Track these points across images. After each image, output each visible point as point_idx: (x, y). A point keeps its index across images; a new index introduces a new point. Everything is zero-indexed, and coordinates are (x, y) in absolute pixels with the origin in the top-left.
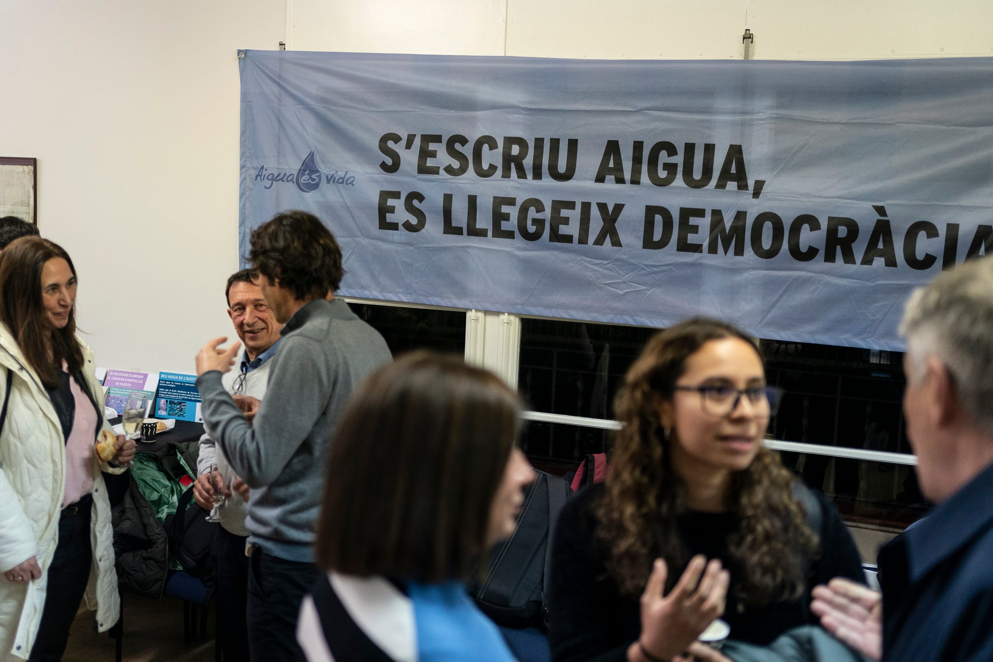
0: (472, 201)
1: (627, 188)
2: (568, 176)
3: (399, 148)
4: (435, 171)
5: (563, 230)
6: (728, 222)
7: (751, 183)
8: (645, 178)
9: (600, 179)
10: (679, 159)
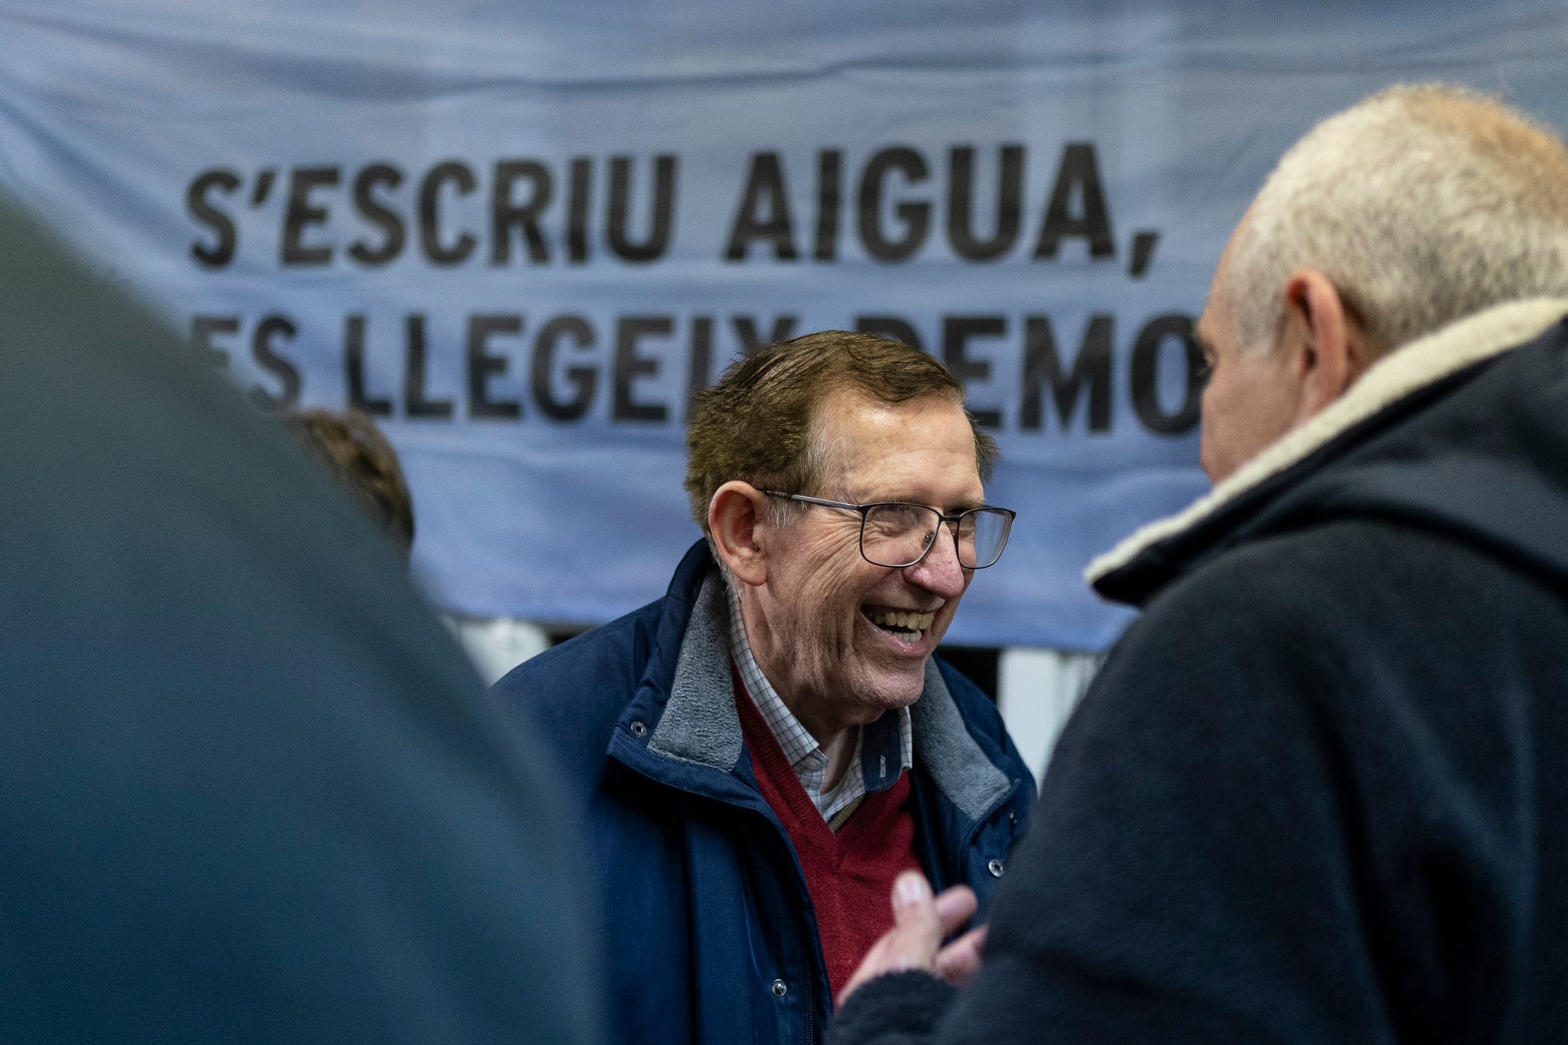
0: (416, 331)
1: (802, 274)
2: (651, 252)
4: (322, 256)
5: (645, 391)
6: (1068, 345)
7: (1123, 233)
8: (849, 245)
9: (736, 252)
10: (934, 190)
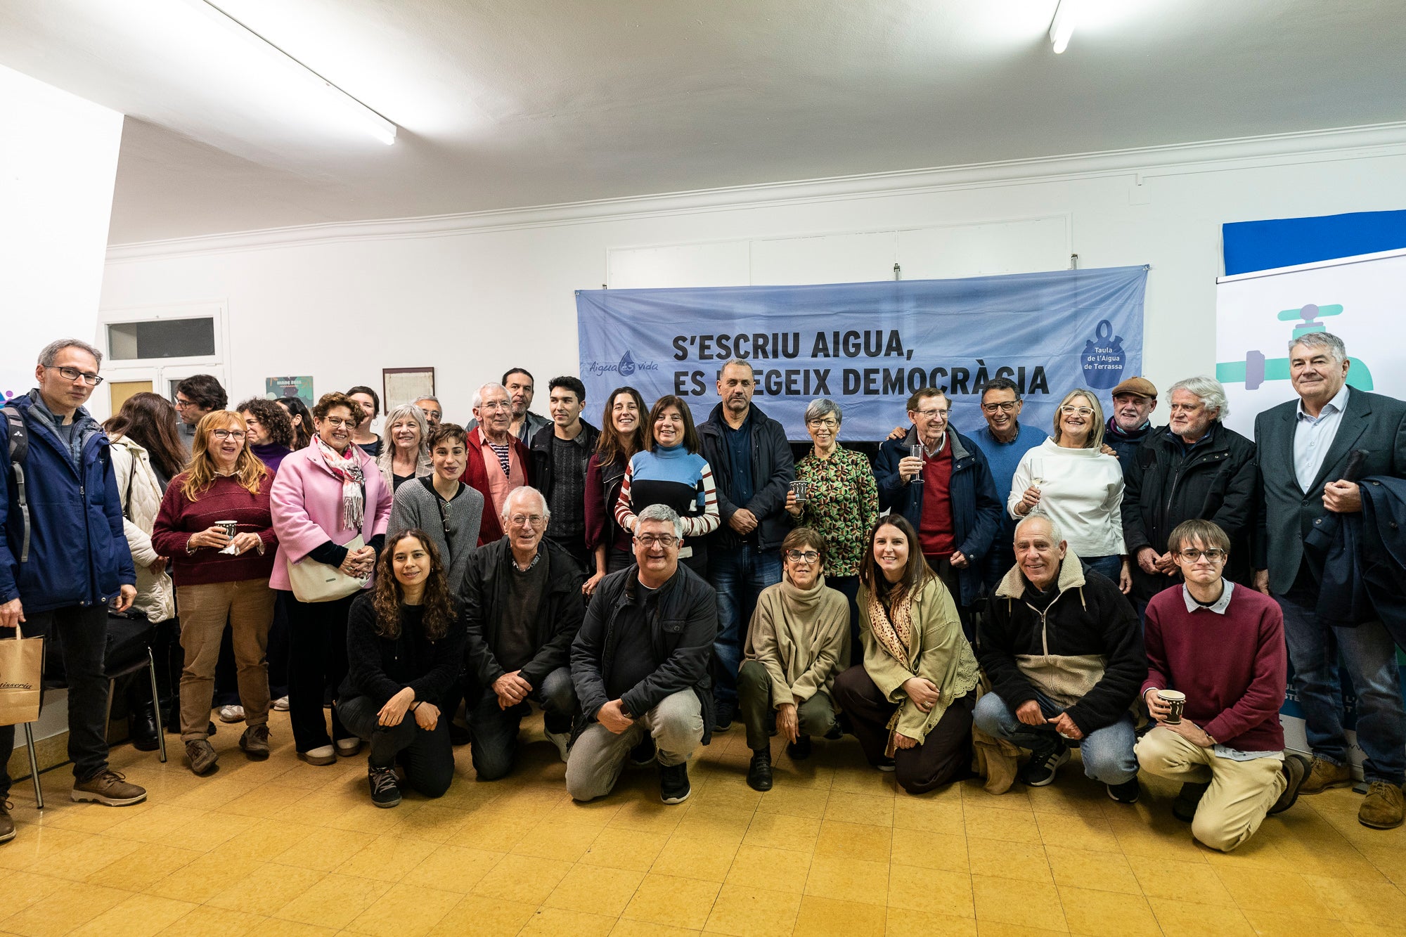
1: (831, 359)
2: (794, 355)
3: (686, 345)
4: (711, 357)
5: (794, 387)
6: (893, 375)
7: (905, 351)
8: (842, 353)
9: (814, 355)
10: (861, 341)
